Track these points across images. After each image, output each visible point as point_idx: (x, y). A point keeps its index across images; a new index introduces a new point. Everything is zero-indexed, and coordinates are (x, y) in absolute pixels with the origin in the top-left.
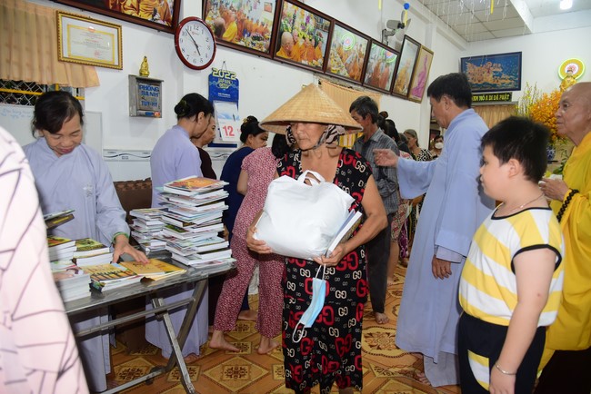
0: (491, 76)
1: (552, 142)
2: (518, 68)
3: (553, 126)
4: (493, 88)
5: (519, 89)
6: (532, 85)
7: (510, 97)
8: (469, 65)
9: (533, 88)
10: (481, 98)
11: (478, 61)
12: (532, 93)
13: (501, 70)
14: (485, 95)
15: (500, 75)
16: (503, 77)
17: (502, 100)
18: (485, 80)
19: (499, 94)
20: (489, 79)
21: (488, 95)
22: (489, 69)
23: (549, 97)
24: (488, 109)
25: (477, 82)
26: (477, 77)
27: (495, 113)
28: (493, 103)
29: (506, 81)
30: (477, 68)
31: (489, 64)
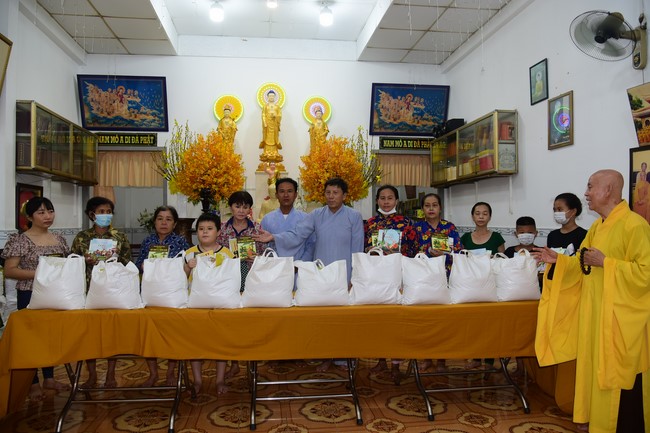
0: (126, 107)
1: (215, 203)
2: (162, 99)
3: (215, 180)
4: (130, 125)
5: (166, 130)
6: (182, 123)
7: (155, 141)
8: (91, 87)
9: (184, 129)
10: (114, 139)
11: (103, 82)
12: (183, 136)
13: (138, 100)
14: (119, 135)
15: (138, 107)
16: (143, 109)
17: (143, 144)
18: (116, 113)
19: (140, 135)
20: (123, 110)
21: (124, 135)
22: (122, 97)
23: (205, 139)
24: (125, 157)
25: (105, 114)
26: (104, 106)
27: (136, 163)
28: (131, 148)
29: (147, 116)
30: (103, 93)
31: (122, 90)
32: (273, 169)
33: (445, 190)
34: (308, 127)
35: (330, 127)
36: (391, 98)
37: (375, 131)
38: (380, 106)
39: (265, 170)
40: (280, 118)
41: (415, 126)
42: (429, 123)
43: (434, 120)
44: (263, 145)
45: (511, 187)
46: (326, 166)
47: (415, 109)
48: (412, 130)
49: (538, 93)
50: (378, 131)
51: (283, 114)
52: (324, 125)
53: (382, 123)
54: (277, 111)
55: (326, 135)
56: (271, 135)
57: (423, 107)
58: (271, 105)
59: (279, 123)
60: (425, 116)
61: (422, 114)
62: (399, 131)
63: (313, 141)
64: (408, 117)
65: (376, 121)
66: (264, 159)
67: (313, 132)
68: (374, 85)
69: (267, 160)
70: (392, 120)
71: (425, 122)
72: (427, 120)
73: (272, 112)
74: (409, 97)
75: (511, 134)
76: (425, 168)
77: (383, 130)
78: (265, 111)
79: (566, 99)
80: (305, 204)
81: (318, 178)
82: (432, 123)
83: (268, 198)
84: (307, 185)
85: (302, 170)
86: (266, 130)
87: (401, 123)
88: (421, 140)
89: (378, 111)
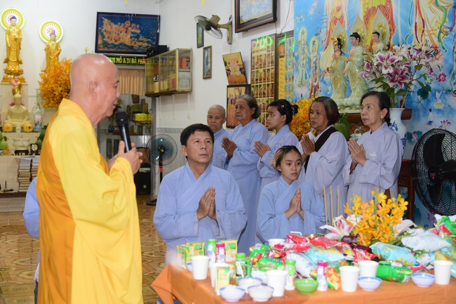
32: (16, 81)
33: (157, 98)
34: (44, 46)
35: (62, 47)
36: (112, 24)
37: (100, 49)
38: (103, 30)
39: (10, 82)
40: (21, 39)
41: (132, 47)
42: (144, 44)
43: (148, 42)
44: (7, 61)
45: (189, 101)
46: (59, 82)
47: (132, 33)
48: (130, 50)
49: (200, 42)
50: (102, 50)
51: (23, 36)
52: (57, 46)
53: (105, 44)
54: (19, 33)
55: (59, 53)
56: (13, 53)
57: (139, 31)
58: (13, 28)
59: (20, 44)
60: (141, 39)
61: (138, 37)
62: (119, 50)
63: (48, 58)
64: (126, 39)
65: (100, 42)
66: (8, 72)
67: (48, 50)
68: (98, 13)
69: (11, 74)
70: (113, 42)
71: (141, 44)
72: (142, 41)
73: (14, 34)
74: (128, 23)
75: (187, 65)
76: (142, 79)
77: (106, 49)
78: (9, 33)
79: (209, 49)
80: (43, 110)
81: (53, 91)
82: (146, 44)
83: (13, 104)
84: (45, 95)
85: (40, 83)
86: (9, 49)
87: (121, 44)
88: (138, 58)
89: (102, 34)
